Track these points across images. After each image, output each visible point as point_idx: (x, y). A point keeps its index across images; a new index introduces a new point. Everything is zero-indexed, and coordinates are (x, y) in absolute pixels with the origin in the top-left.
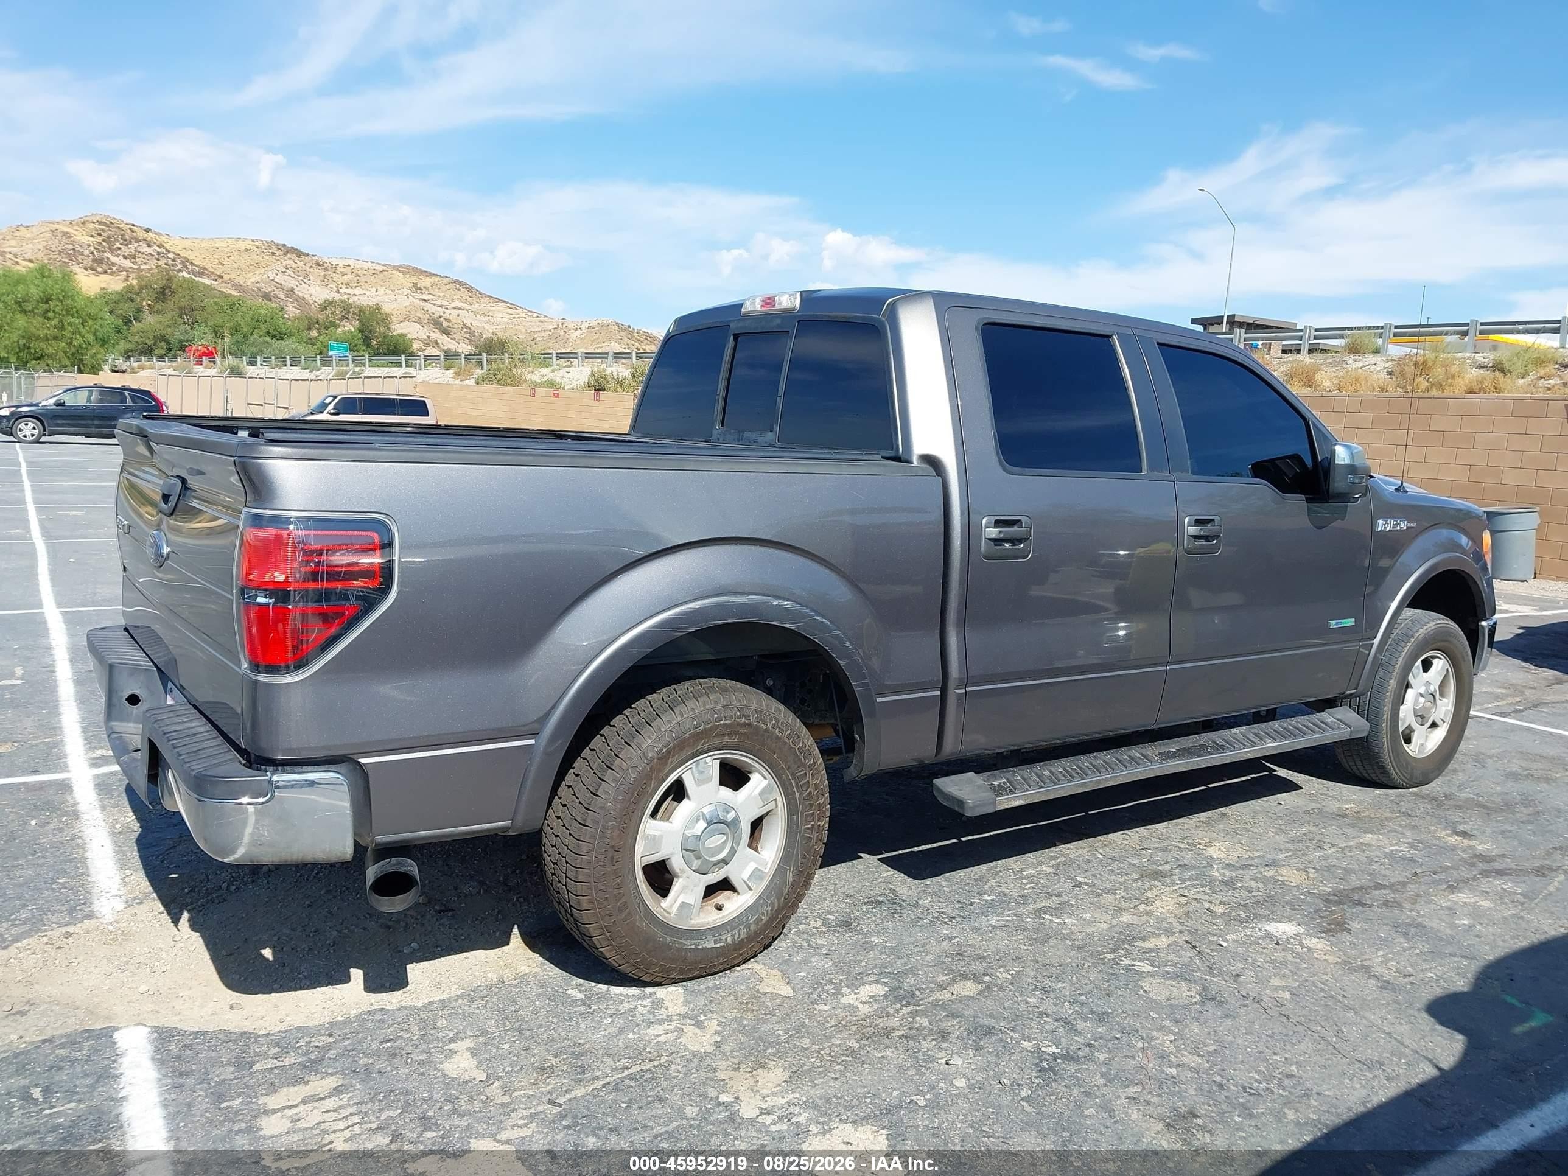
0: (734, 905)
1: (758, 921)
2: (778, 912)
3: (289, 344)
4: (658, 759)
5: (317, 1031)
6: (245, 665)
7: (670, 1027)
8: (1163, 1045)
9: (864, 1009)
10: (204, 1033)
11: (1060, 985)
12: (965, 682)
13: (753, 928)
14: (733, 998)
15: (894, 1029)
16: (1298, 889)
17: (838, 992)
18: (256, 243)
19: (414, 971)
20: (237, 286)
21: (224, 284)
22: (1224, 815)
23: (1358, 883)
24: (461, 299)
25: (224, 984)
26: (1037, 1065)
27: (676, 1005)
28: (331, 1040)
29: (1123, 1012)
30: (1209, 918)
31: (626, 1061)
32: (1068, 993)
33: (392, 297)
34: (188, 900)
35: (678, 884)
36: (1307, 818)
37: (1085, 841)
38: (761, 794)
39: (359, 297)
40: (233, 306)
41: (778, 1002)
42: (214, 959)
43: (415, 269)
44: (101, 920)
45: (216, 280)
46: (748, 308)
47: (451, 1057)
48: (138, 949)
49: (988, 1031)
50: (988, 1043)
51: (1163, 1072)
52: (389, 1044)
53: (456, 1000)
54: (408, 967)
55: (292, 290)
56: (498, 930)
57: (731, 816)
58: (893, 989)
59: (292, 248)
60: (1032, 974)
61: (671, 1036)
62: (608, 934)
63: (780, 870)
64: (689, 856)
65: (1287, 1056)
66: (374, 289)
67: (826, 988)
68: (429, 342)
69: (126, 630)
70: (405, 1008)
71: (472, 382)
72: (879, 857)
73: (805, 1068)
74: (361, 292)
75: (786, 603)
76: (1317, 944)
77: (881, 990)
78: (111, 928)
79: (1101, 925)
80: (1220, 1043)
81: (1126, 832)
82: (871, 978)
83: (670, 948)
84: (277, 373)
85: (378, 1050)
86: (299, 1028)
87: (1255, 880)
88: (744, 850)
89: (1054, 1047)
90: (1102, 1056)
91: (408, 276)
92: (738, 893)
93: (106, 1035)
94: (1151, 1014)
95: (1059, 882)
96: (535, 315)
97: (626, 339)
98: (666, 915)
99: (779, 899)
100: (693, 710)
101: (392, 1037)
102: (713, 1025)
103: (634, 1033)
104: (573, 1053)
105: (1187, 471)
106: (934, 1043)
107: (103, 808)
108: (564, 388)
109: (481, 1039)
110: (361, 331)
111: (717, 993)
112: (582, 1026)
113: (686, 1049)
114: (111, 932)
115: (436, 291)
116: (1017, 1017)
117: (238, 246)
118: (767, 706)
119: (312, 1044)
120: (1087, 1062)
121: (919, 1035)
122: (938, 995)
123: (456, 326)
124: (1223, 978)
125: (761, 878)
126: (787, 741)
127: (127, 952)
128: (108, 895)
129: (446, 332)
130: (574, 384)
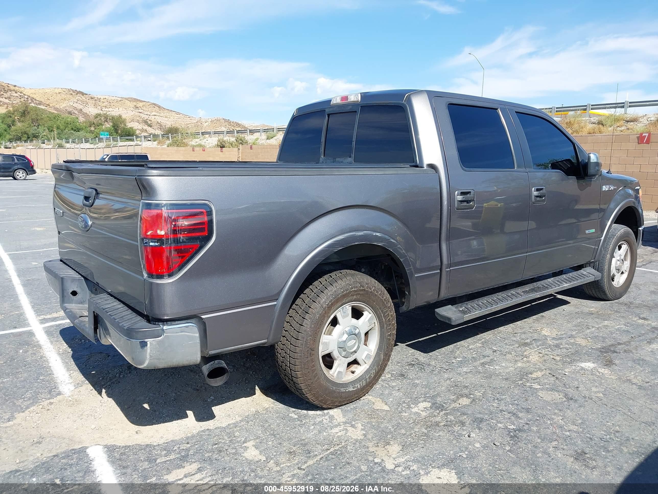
0: (360, 370)
1: (370, 377)
2: (378, 372)
3: (81, 133)
4: (328, 308)
5: (180, 442)
6: (145, 275)
7: (340, 428)
8: (559, 422)
9: (424, 414)
10: (129, 446)
11: (504, 397)
12: (450, 266)
13: (368, 380)
14: (364, 412)
15: (440, 422)
16: (587, 347)
17: (409, 407)
18: (63, 90)
19: (216, 410)
20: (56, 109)
21: (50, 108)
22: (543, 316)
23: (610, 343)
24: (155, 111)
25: (130, 422)
26: (508, 434)
27: (340, 417)
28: (189, 446)
29: (536, 408)
30: (555, 362)
31: (327, 446)
32: (509, 400)
33: (126, 112)
34: (103, 383)
35: (336, 363)
36: (577, 315)
37: (490, 331)
38: (369, 320)
39: (111, 112)
40: (56, 117)
41: (384, 413)
42: (122, 410)
43: (135, 99)
44: (65, 395)
45: (46, 107)
46: (334, 102)
47: (246, 450)
48: (85, 408)
49: (481, 420)
50: (483, 425)
51: (564, 434)
52: (216, 446)
53: (240, 423)
54: (213, 408)
55: (81, 110)
56: (248, 388)
57: (357, 331)
58: (433, 404)
59: (80, 91)
60: (490, 393)
61: (343, 433)
62: (309, 388)
63: (378, 354)
64: (341, 350)
65: (613, 422)
66: (117, 109)
67: (403, 405)
68: (143, 130)
69: (61, 261)
70: (218, 428)
71: (165, 146)
72: (406, 344)
73: (408, 443)
74: (112, 110)
75: (378, 234)
76: (605, 371)
77: (428, 405)
78: (70, 399)
79: (511, 368)
80: (582, 419)
81: (505, 326)
82: (422, 399)
83: (335, 392)
84: (80, 146)
85: (212, 449)
86: (172, 441)
87: (567, 344)
88: (362, 346)
89: (513, 426)
90: (535, 429)
91: (132, 102)
92: (360, 365)
93: (83, 450)
94: (548, 407)
95: (486, 350)
96: (188, 117)
97: (228, 126)
98: (332, 377)
99: (378, 367)
100: (341, 284)
101: (216, 442)
102: (359, 426)
103: (326, 433)
104: (302, 444)
105: (532, 168)
106: (460, 427)
107: (52, 342)
108: (206, 147)
109: (257, 440)
110: (113, 127)
111: (356, 411)
112: (301, 431)
113: (352, 438)
114: (71, 401)
115: (144, 108)
116: (491, 413)
117: (55, 91)
118: (371, 281)
119: (181, 448)
120: (529, 432)
121: (452, 424)
122: (453, 405)
123: (154, 123)
124: (572, 389)
125: (370, 358)
126: (379, 296)
127: (80, 410)
128: (64, 383)
129: (150, 126)
130: (211, 145)
